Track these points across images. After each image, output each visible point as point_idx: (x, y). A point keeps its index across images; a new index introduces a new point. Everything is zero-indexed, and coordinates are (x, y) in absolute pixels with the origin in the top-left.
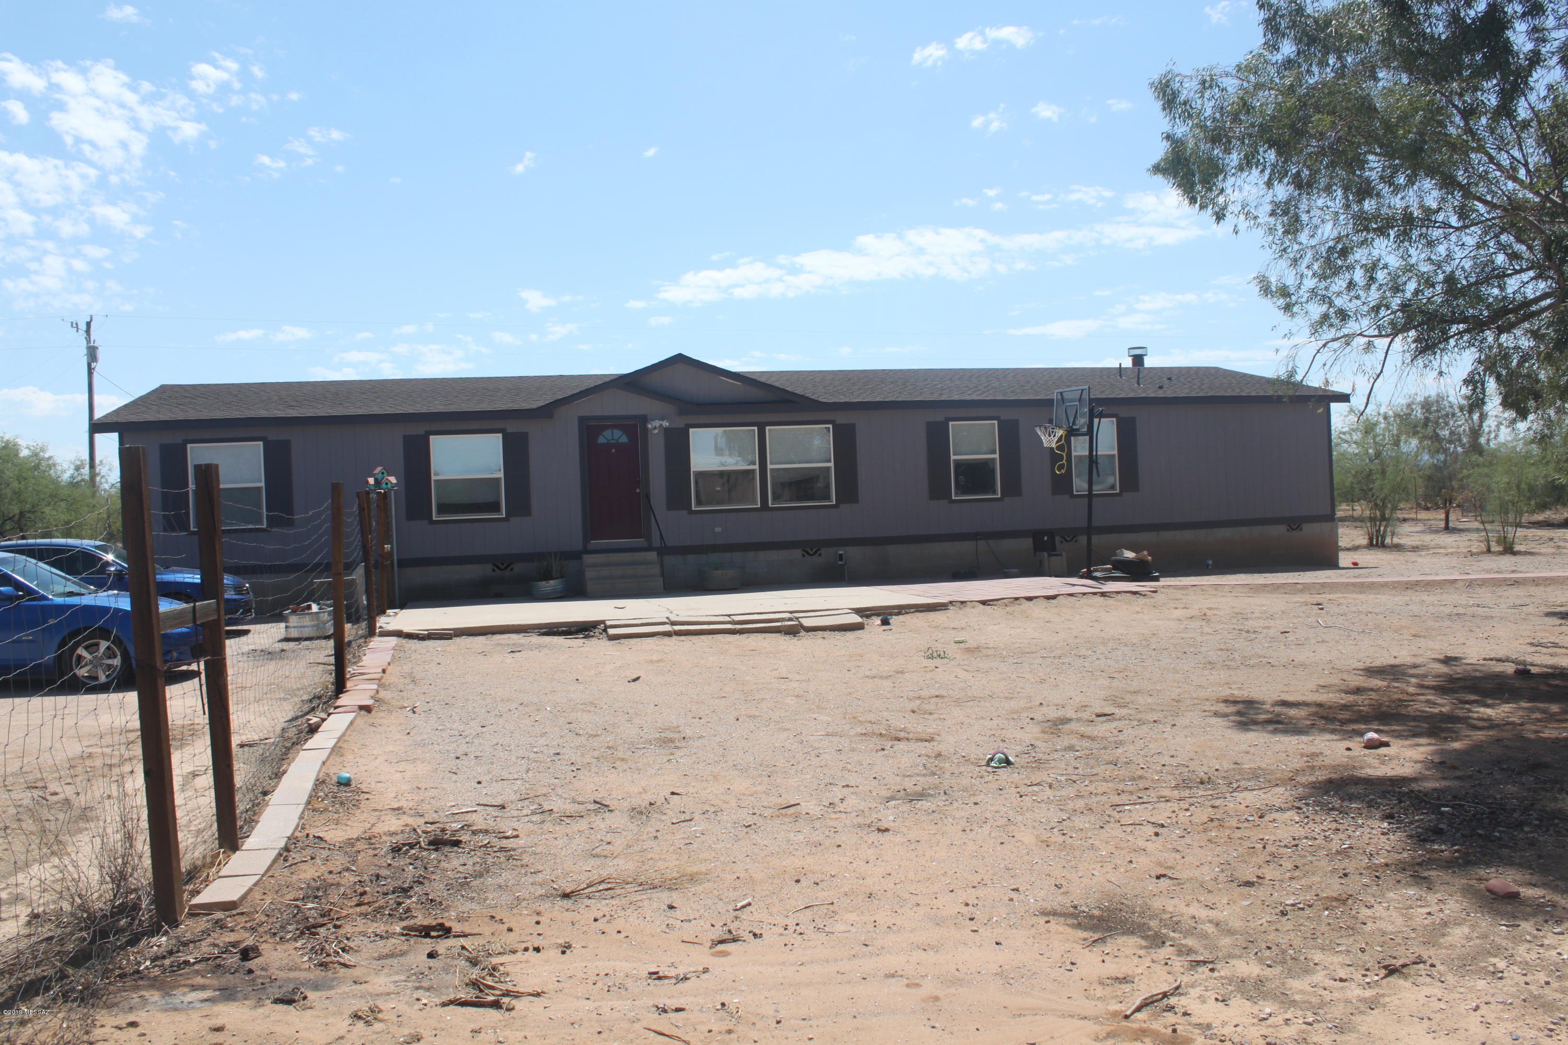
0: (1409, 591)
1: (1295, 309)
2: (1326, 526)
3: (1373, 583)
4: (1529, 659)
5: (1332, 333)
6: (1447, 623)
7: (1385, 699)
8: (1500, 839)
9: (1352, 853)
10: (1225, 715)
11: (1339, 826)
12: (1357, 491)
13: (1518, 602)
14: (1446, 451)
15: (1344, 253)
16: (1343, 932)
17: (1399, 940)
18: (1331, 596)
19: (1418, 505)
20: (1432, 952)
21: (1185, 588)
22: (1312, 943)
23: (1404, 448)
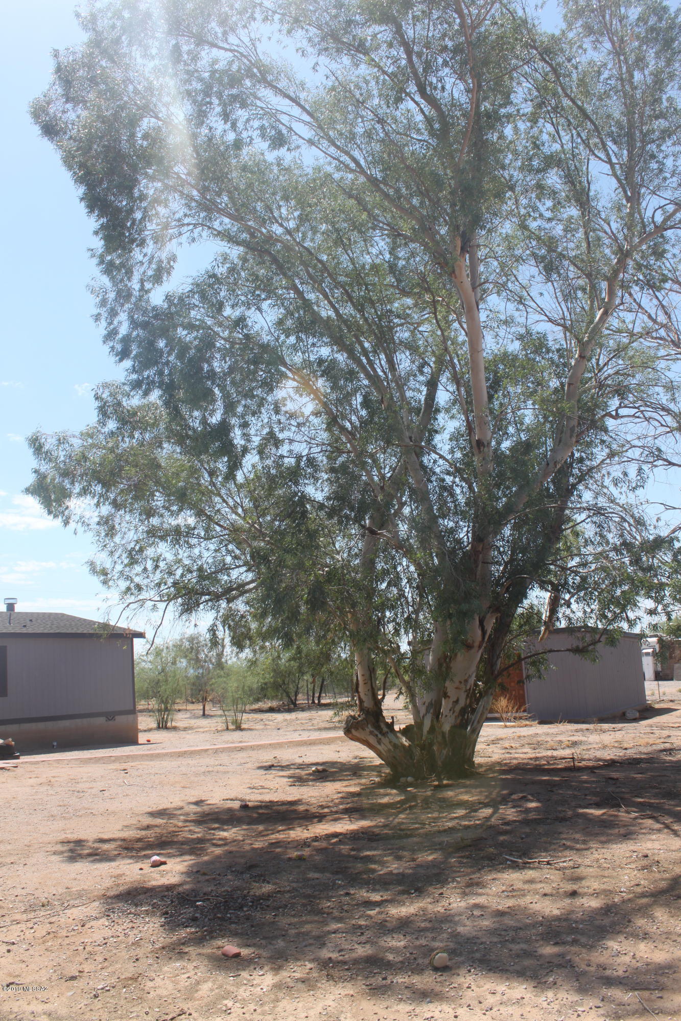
0: (180, 758)
1: (111, 583)
2: (131, 717)
3: (158, 754)
4: (247, 798)
5: (132, 599)
6: (203, 777)
7: (164, 831)
8: (230, 918)
9: (142, 942)
10: (62, 852)
11: (134, 925)
12: (151, 693)
13: (243, 761)
14: (202, 667)
15: (141, 550)
16: (135, 1002)
17: (170, 1001)
18: (133, 764)
19: (187, 700)
20: (190, 1005)
21: (37, 763)
22: (114, 1015)
23: (179, 665)
